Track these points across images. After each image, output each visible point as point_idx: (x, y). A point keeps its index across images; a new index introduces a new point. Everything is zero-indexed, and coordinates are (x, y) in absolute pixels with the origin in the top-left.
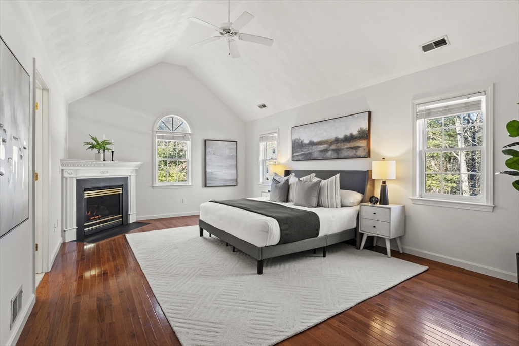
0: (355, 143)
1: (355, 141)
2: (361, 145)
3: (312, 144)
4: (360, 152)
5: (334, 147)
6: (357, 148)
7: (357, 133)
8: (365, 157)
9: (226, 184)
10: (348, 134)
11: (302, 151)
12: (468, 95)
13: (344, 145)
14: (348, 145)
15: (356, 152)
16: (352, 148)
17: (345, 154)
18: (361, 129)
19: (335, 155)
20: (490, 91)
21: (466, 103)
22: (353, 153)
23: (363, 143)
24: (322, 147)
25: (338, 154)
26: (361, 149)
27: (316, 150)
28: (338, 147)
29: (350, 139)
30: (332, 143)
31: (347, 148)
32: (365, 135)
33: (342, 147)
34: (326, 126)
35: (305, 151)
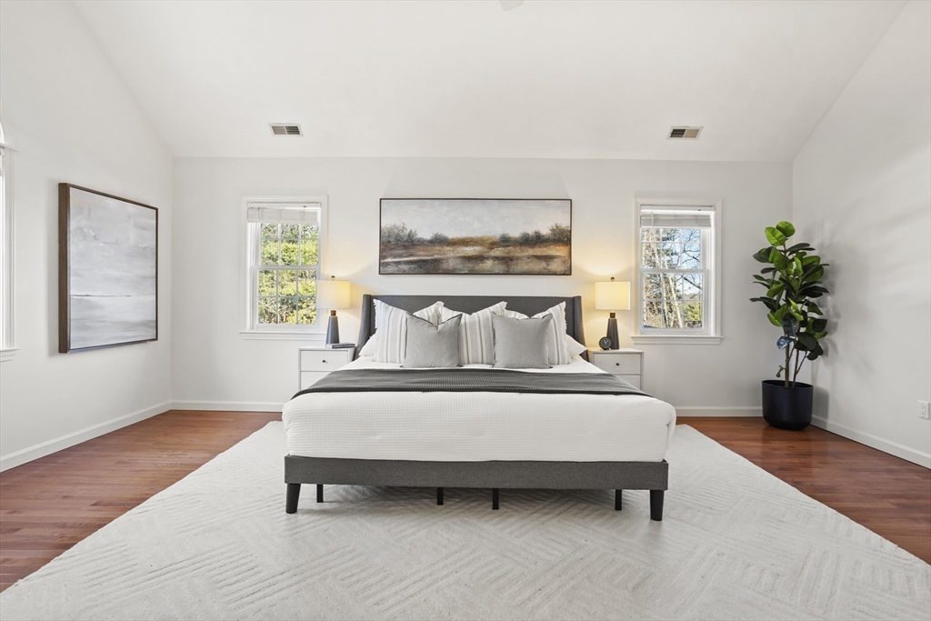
0: (545, 249)
1: (546, 246)
2: (558, 254)
3: (439, 241)
4: (555, 266)
5: (498, 252)
6: (548, 258)
7: (550, 232)
8: (564, 274)
9: (131, 336)
10: (531, 231)
11: (412, 255)
12: (700, 207)
13: (523, 251)
14: (531, 252)
15: (548, 265)
16: (538, 258)
17: (523, 266)
18: (556, 226)
19: (499, 267)
20: (719, 205)
21: (696, 216)
22: (542, 265)
23: (558, 251)
24: (470, 250)
25: (508, 266)
26: (556, 260)
27: (450, 254)
28: (509, 253)
29: (535, 240)
30: (493, 245)
31: (529, 257)
32: (563, 238)
33: (519, 255)
34: (478, 209)
35: (421, 255)
